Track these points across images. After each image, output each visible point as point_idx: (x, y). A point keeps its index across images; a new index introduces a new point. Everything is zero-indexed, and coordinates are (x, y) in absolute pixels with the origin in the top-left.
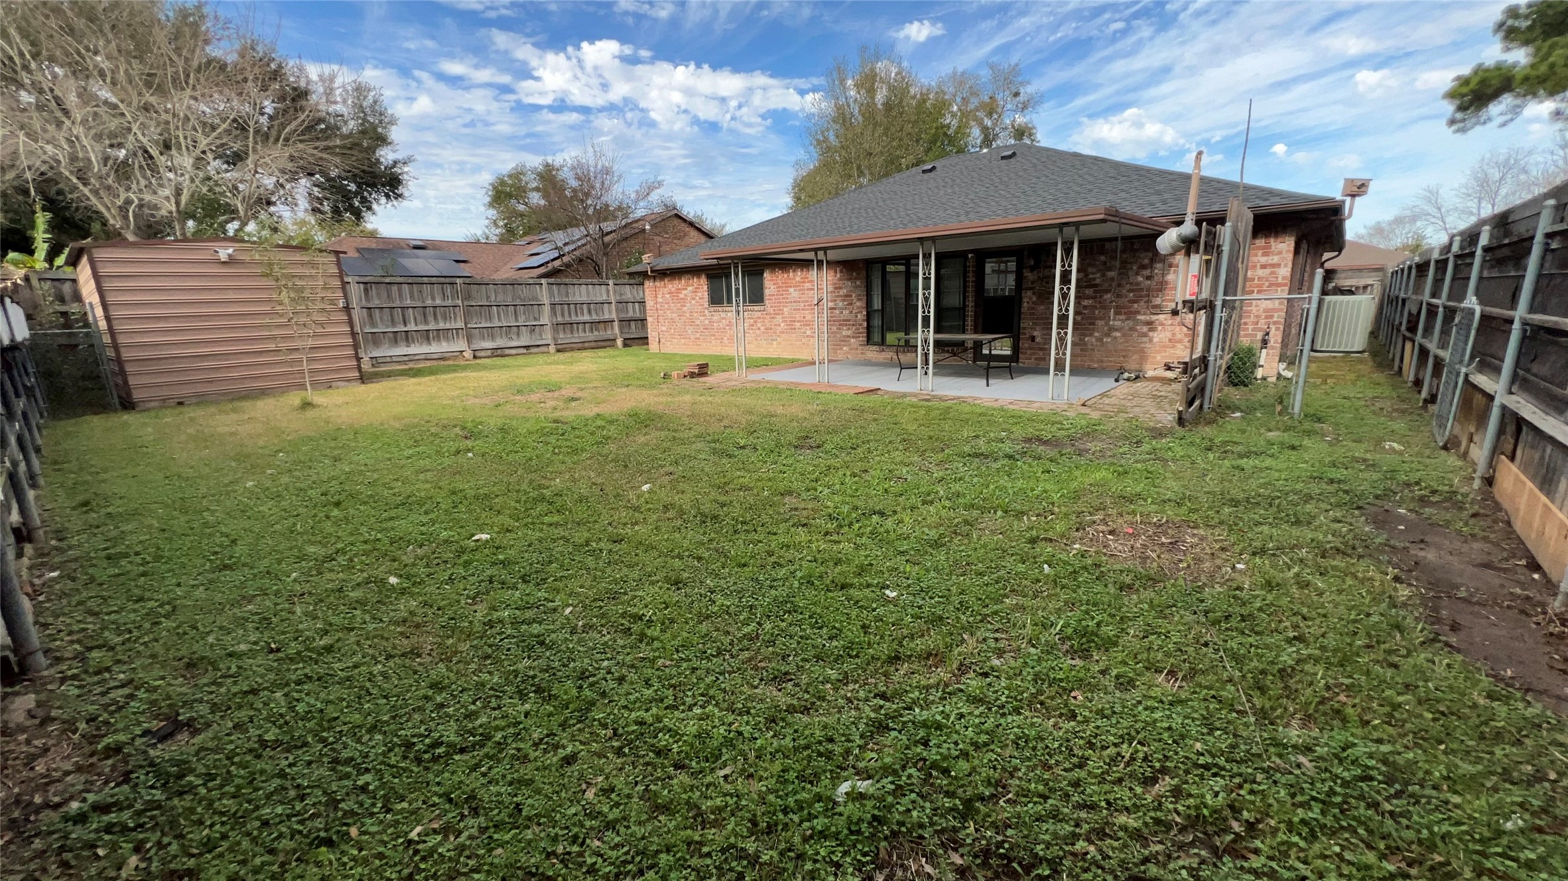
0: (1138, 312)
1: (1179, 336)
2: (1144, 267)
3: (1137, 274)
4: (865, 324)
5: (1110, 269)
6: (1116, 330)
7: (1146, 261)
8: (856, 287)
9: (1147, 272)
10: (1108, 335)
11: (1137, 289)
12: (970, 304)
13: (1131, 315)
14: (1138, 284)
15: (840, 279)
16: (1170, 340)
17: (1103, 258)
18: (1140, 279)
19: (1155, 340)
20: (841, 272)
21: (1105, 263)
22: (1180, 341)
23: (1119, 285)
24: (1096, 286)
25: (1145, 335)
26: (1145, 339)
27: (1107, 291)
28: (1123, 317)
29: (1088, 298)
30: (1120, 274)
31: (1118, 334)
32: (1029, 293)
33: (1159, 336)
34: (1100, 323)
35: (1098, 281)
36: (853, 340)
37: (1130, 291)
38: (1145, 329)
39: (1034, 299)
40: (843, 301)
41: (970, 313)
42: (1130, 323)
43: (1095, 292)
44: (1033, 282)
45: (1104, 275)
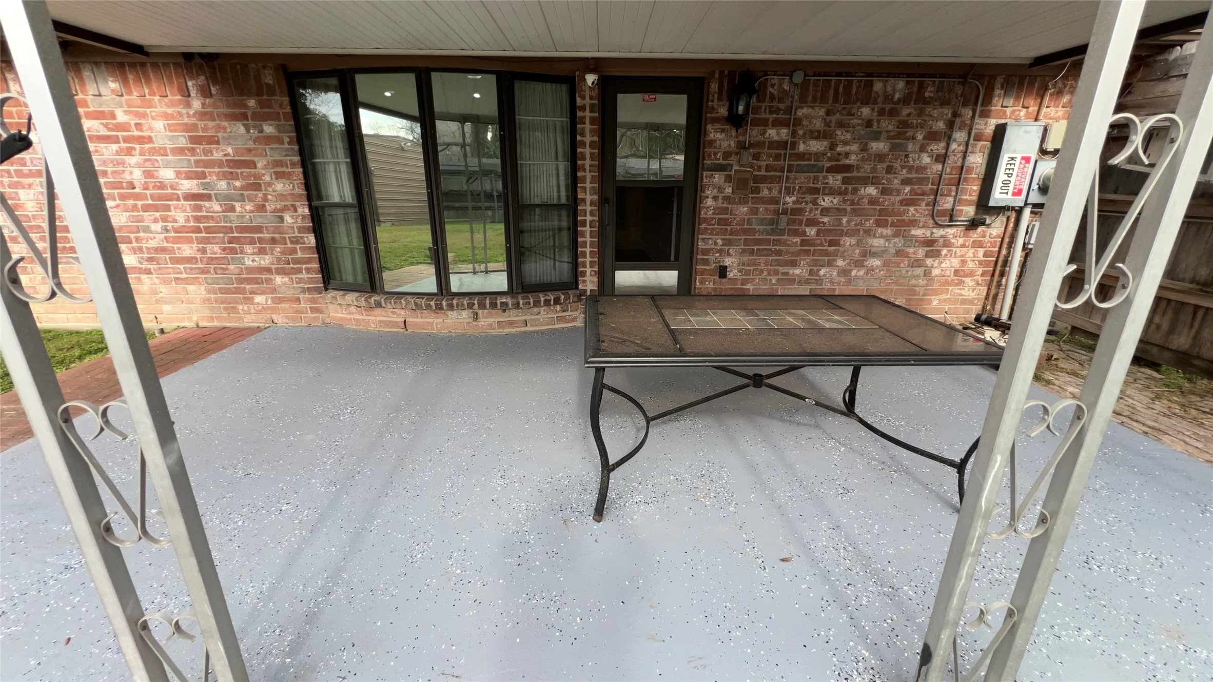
0: (913, 223)
1: (971, 265)
2: (933, 136)
3: (922, 149)
4: (311, 240)
5: (876, 137)
6: (873, 255)
7: (941, 125)
8: (268, 140)
9: (938, 147)
10: (859, 264)
11: (917, 177)
12: (588, 196)
13: (902, 226)
14: (922, 169)
15: (202, 115)
16: (956, 272)
17: (866, 111)
18: (926, 159)
19: (936, 272)
20: (205, 93)
21: (869, 124)
22: (971, 274)
23: (889, 170)
24: (848, 168)
25: (918, 263)
26: (919, 271)
27: (866, 181)
28: (888, 231)
29: (832, 192)
30: (894, 148)
31: (876, 262)
32: (718, 178)
33: (944, 266)
34: (848, 241)
35: (853, 160)
36: (279, 280)
37: (906, 182)
38: (921, 252)
39: (729, 190)
40: (230, 176)
41: (588, 213)
42: (899, 242)
43: (845, 181)
44: (727, 155)
45: (864, 149)
